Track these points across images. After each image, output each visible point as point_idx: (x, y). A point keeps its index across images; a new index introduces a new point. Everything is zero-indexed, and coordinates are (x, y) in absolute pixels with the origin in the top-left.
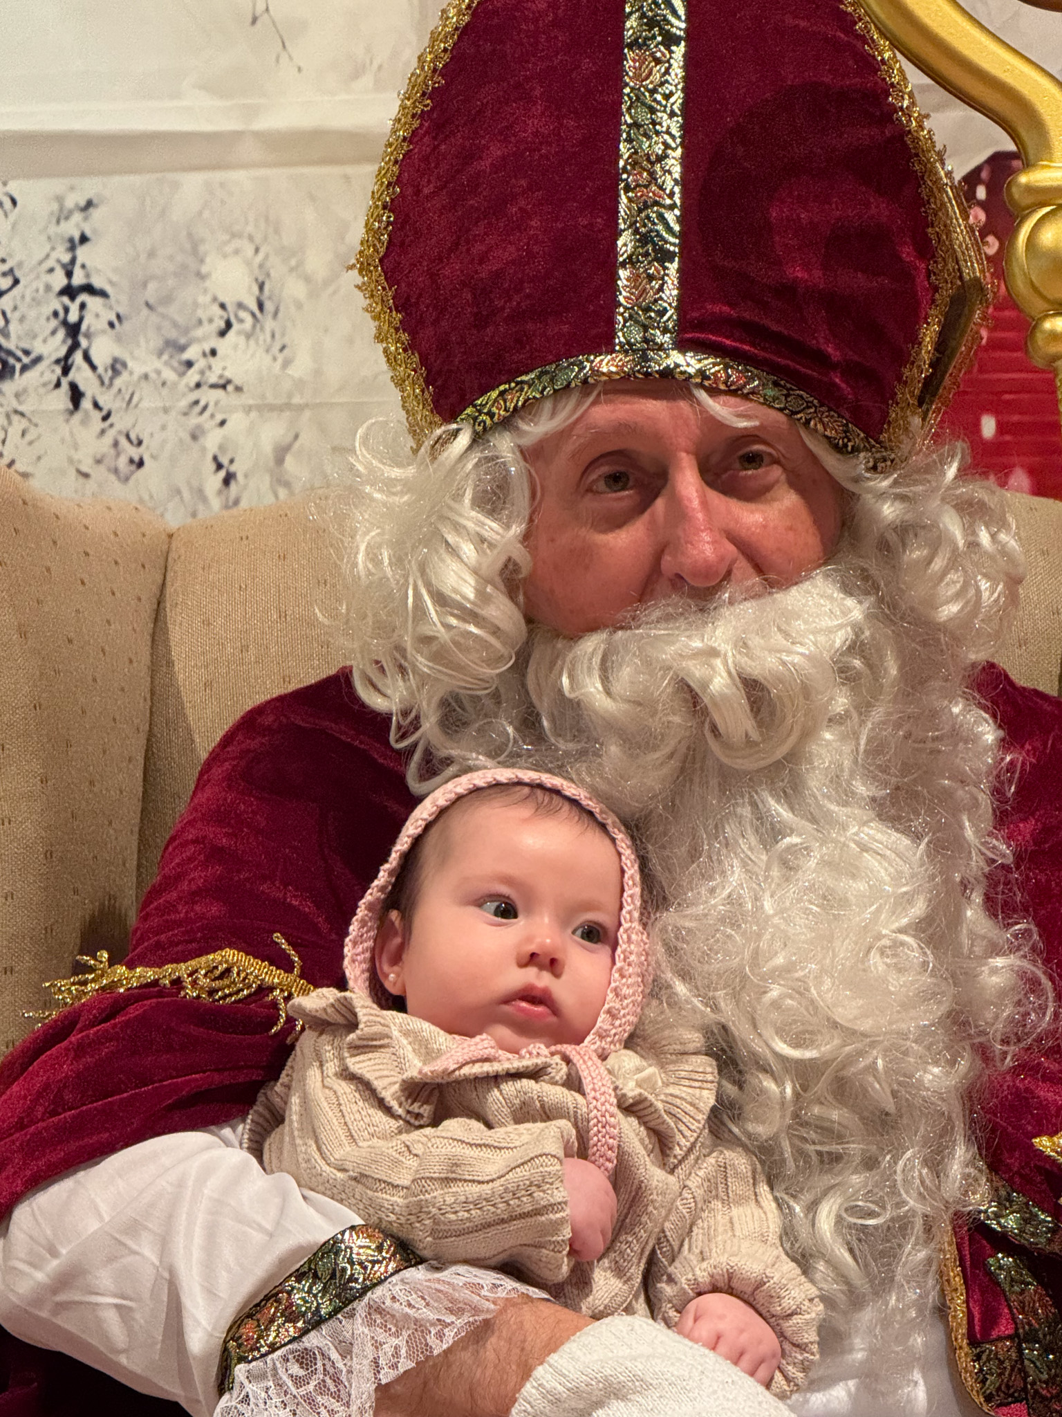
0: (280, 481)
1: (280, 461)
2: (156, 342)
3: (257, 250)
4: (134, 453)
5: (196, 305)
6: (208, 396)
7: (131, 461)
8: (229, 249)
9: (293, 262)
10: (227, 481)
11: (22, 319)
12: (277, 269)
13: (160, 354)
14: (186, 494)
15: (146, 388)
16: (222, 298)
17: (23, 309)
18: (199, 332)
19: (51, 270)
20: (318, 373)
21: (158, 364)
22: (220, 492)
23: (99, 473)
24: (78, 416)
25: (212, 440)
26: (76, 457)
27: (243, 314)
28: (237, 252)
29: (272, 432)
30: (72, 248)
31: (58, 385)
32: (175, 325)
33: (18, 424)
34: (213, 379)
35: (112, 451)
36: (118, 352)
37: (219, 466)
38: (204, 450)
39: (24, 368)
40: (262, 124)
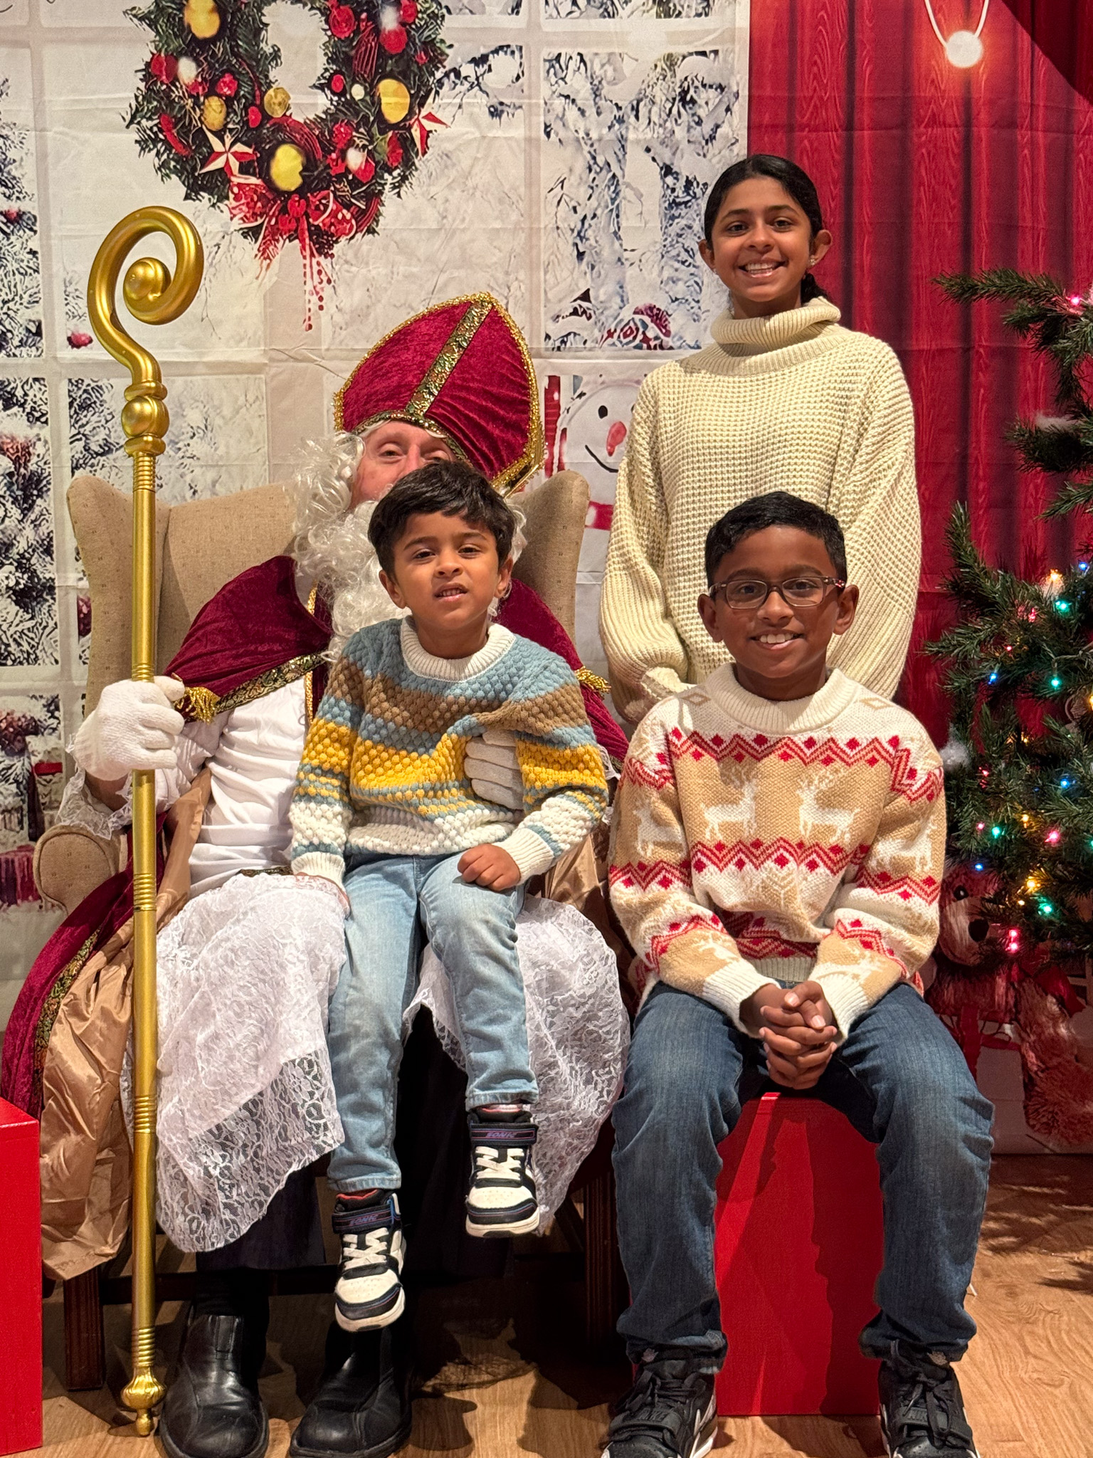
0: (214, 493)
1: (214, 486)
6: (186, 461)
8: (194, 406)
10: (195, 492)
16: (191, 425)
20: (227, 453)
22: (191, 497)
25: (188, 478)
28: (197, 407)
29: (211, 475)
32: (174, 435)
33: (115, 470)
34: (188, 455)
37: (191, 488)
38: (185, 482)
39: (117, 450)
40: (205, 359)
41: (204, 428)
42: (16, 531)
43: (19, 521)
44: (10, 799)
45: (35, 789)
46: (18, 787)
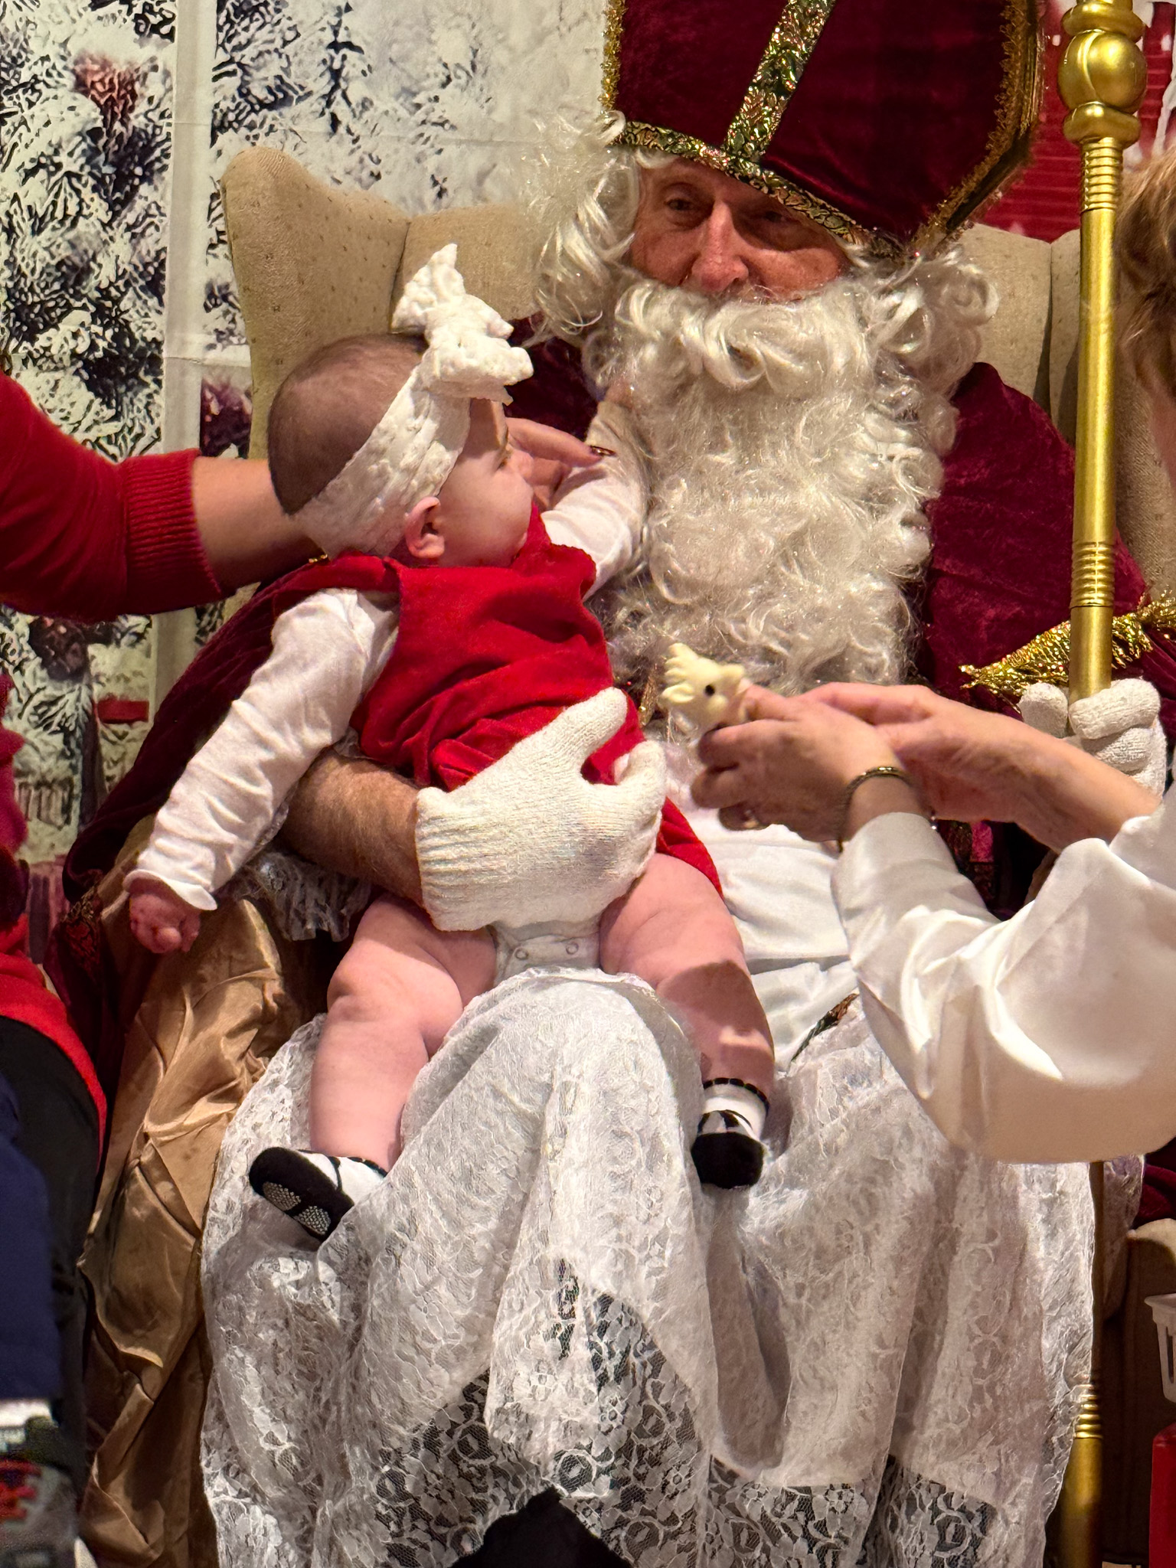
0: (480, 197)
1: (481, 182)
2: (395, 88)
3: (473, 26)
4: (374, 168)
5: (426, 64)
6: (430, 131)
7: (372, 174)
8: (453, 23)
9: (500, 36)
10: (440, 194)
11: (300, 62)
12: (488, 40)
13: (397, 97)
14: (410, 202)
15: (385, 122)
16: (445, 60)
17: (301, 56)
18: (425, 84)
19: (323, 29)
20: (515, 118)
21: (396, 105)
22: (435, 202)
23: (347, 182)
24: (335, 138)
25: (431, 164)
26: (332, 168)
27: (460, 72)
28: (458, 26)
29: (476, 161)
30: (339, 14)
31: (322, 114)
32: (410, 77)
33: (292, 140)
34: (434, 118)
35: (359, 167)
36: (367, 94)
37: (436, 183)
38: (425, 169)
39: (300, 99)
41: (469, 68)
42: (96, 243)
43: (104, 225)
44: (51, 761)
45: (96, 748)
46: (66, 742)
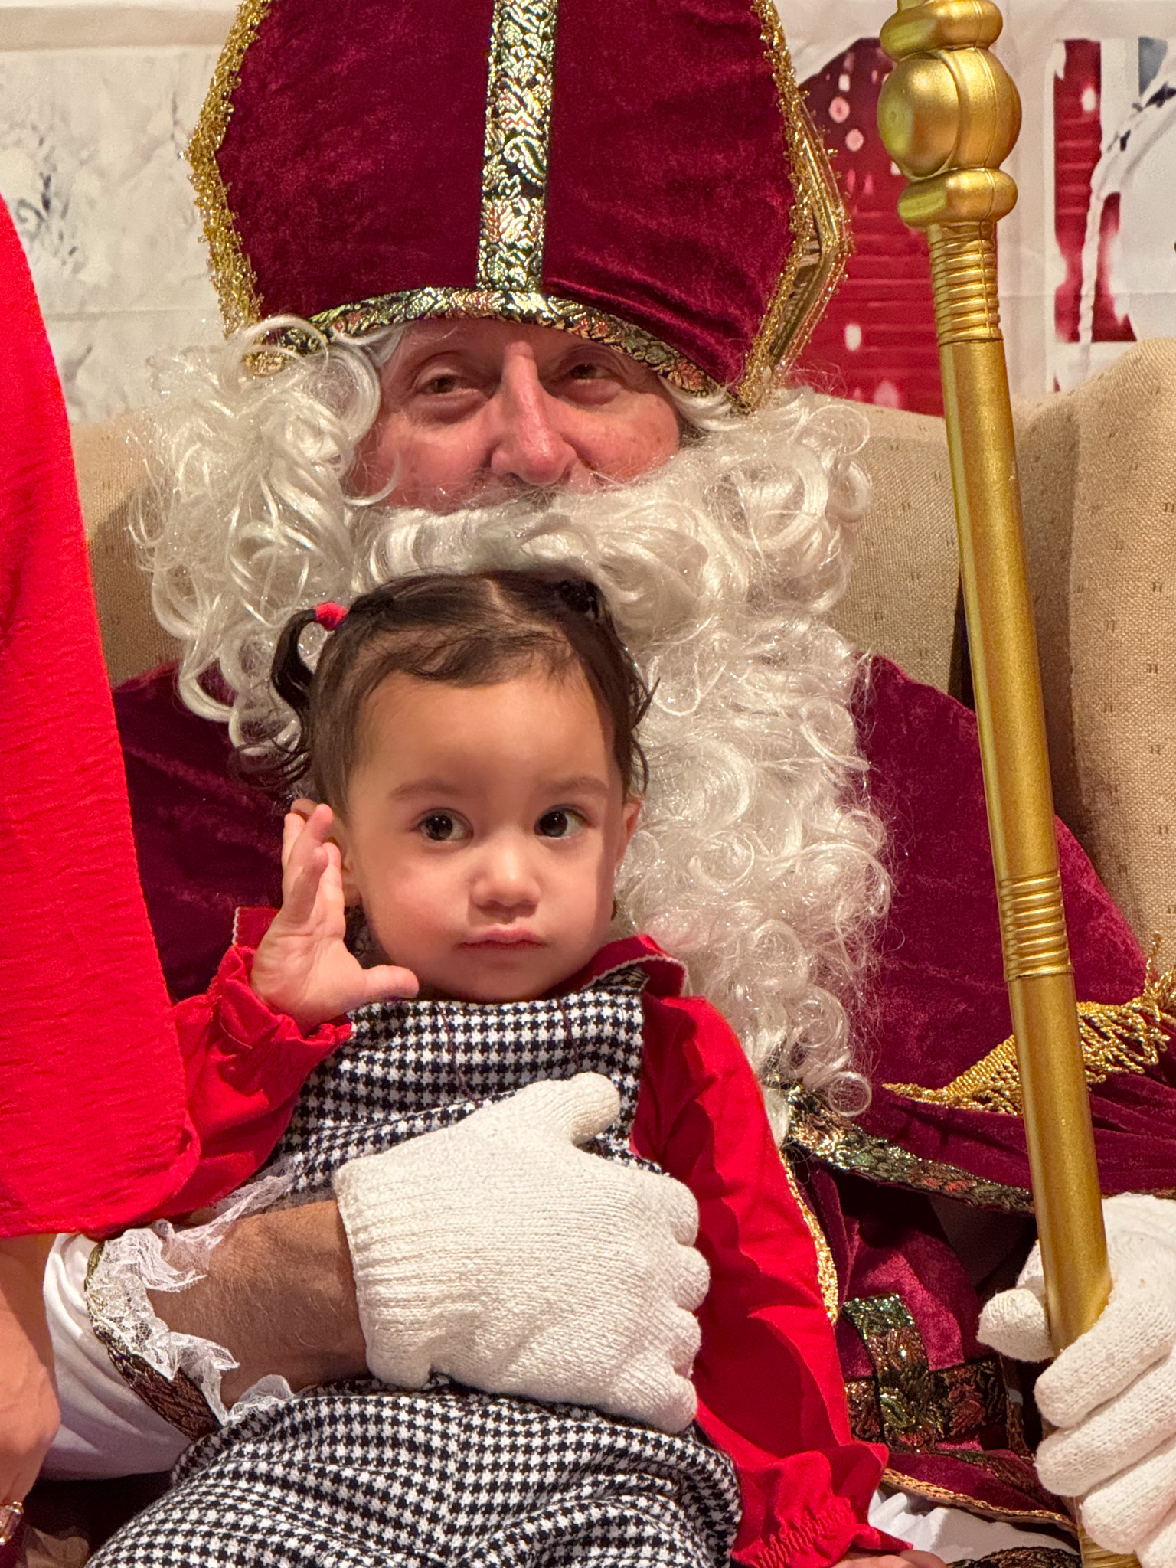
1: (71, 377)
3: (41, 142)
8: (9, 139)
9: (84, 154)
12: (65, 162)
20: (115, 278)
27: (26, 213)
28: (18, 143)
41: (40, 207)
